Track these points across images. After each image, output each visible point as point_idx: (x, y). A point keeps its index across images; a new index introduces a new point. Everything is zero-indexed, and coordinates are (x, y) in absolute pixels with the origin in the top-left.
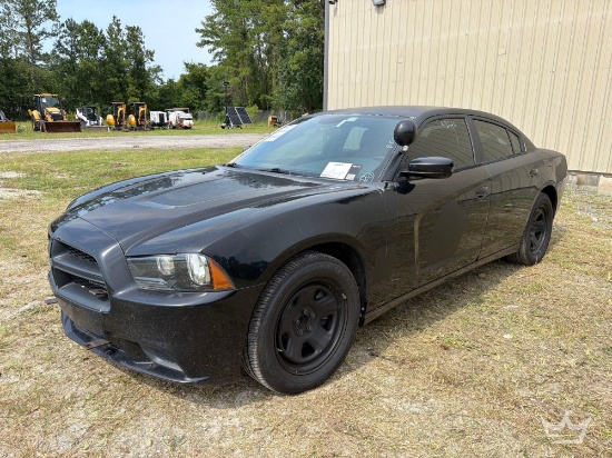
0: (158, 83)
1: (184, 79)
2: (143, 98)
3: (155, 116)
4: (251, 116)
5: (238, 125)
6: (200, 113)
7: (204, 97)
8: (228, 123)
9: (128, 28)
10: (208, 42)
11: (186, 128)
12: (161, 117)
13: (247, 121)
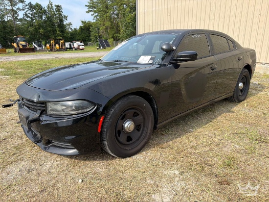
0: (70, 30)
1: (81, 28)
2: (63, 37)
3: (67, 45)
4: (110, 43)
5: (104, 47)
6: (89, 43)
7: (90, 36)
8: (100, 47)
9: (56, 6)
10: (91, 11)
11: (81, 50)
12: (70, 45)
13: (108, 46)
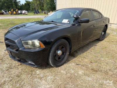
0: (20, 5)
1: (25, 4)
2: (17, 8)
3: (19, 12)
4: (40, 12)
5: (37, 13)
6: (29, 11)
7: (30, 8)
8: (35, 13)
11: (26, 14)
12: (21, 12)
13: (39, 13)
